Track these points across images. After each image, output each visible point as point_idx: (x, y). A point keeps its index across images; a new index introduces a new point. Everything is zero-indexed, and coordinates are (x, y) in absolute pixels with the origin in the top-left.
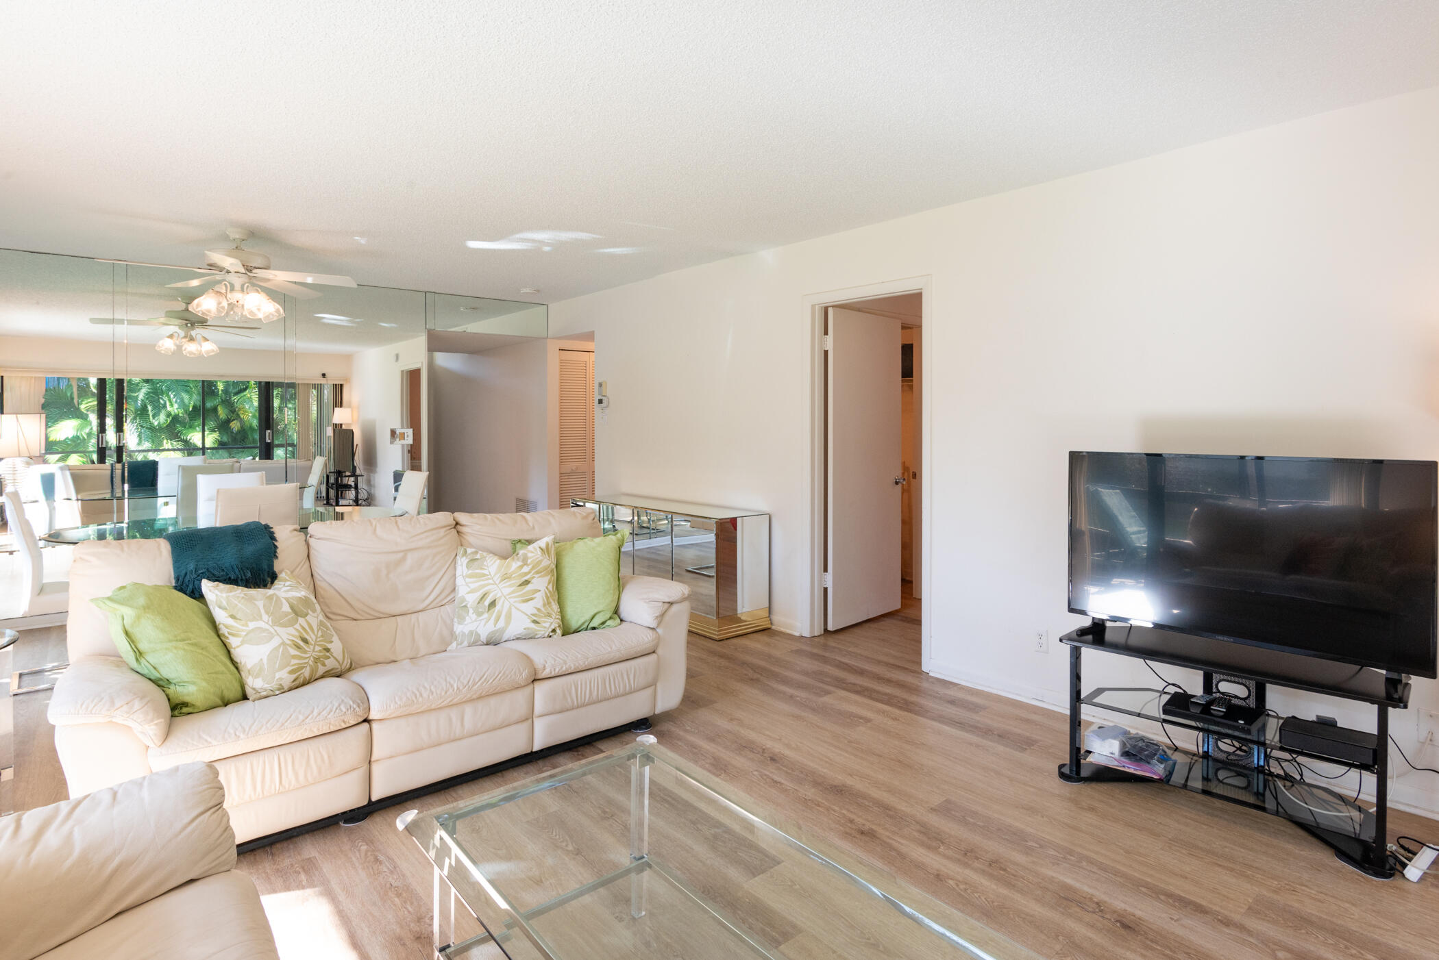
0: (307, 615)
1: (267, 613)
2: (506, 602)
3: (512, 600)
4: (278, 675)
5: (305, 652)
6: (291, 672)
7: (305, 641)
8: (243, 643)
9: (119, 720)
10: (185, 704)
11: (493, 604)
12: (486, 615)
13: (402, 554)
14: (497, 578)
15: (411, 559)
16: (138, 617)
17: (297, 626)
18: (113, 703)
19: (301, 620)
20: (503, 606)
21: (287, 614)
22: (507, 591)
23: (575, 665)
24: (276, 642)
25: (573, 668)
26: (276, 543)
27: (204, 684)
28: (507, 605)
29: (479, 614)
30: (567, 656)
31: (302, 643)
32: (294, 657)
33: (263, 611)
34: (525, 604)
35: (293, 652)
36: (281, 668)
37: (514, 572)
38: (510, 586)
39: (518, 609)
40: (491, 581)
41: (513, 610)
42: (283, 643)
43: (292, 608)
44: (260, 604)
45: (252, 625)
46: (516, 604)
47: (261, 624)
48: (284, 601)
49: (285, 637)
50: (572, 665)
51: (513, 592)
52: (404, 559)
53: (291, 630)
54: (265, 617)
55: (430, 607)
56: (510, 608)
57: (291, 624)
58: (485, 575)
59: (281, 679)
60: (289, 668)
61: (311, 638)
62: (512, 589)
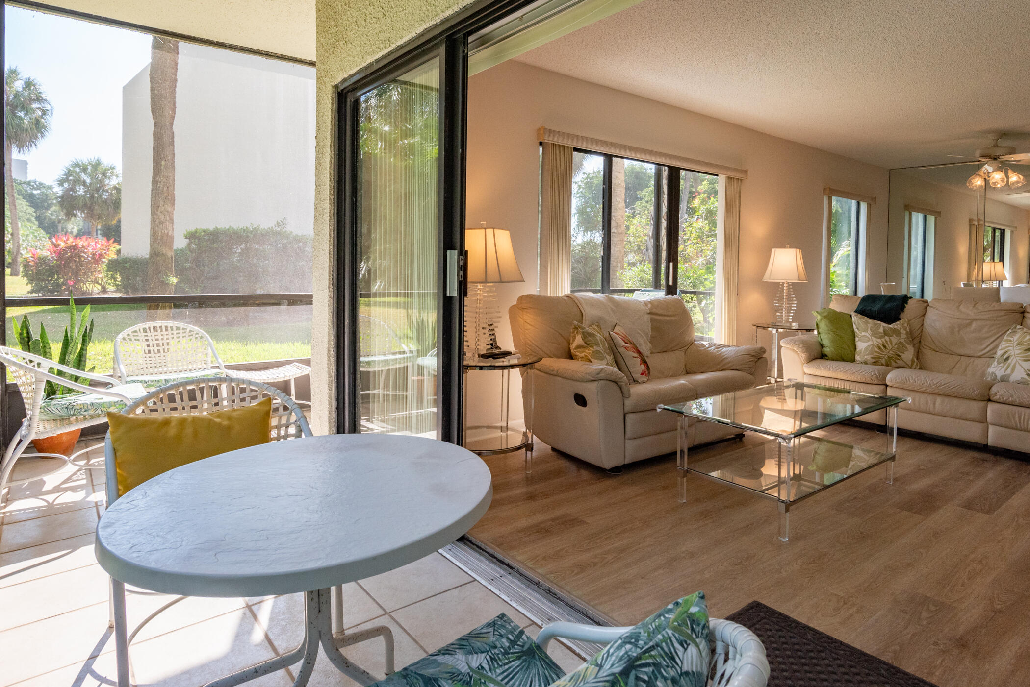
0: (891, 336)
1: (871, 330)
2: (1015, 359)
3: (1018, 358)
4: (866, 357)
5: (883, 352)
6: (872, 358)
7: (885, 347)
8: (859, 340)
9: (795, 349)
10: (826, 356)
11: (1007, 359)
12: (1002, 365)
13: (969, 321)
14: (1015, 344)
15: (974, 325)
16: (821, 319)
17: (883, 340)
18: (794, 343)
19: (887, 338)
20: (1012, 361)
21: (880, 333)
22: (1017, 352)
23: (1019, 400)
24: (870, 343)
25: (1018, 402)
26: (906, 305)
27: (833, 350)
28: (1015, 360)
29: (999, 363)
30: (1016, 393)
31: (882, 347)
32: (876, 352)
33: (869, 329)
34: (1025, 362)
35: (876, 349)
36: (868, 355)
37: (1025, 342)
38: (1020, 349)
39: (1020, 365)
40: (1012, 345)
41: (1017, 365)
42: (873, 345)
43: (884, 331)
44: (869, 326)
45: (863, 333)
46: (1020, 362)
47: (866, 334)
48: (882, 327)
49: (875, 343)
50: (1017, 400)
51: (1020, 353)
52: (970, 324)
53: (879, 340)
54: (869, 332)
55: (984, 356)
56: (1015, 363)
57: (880, 337)
58: (1011, 341)
59: (866, 359)
60: (872, 356)
61: (889, 347)
62: (1020, 351)
